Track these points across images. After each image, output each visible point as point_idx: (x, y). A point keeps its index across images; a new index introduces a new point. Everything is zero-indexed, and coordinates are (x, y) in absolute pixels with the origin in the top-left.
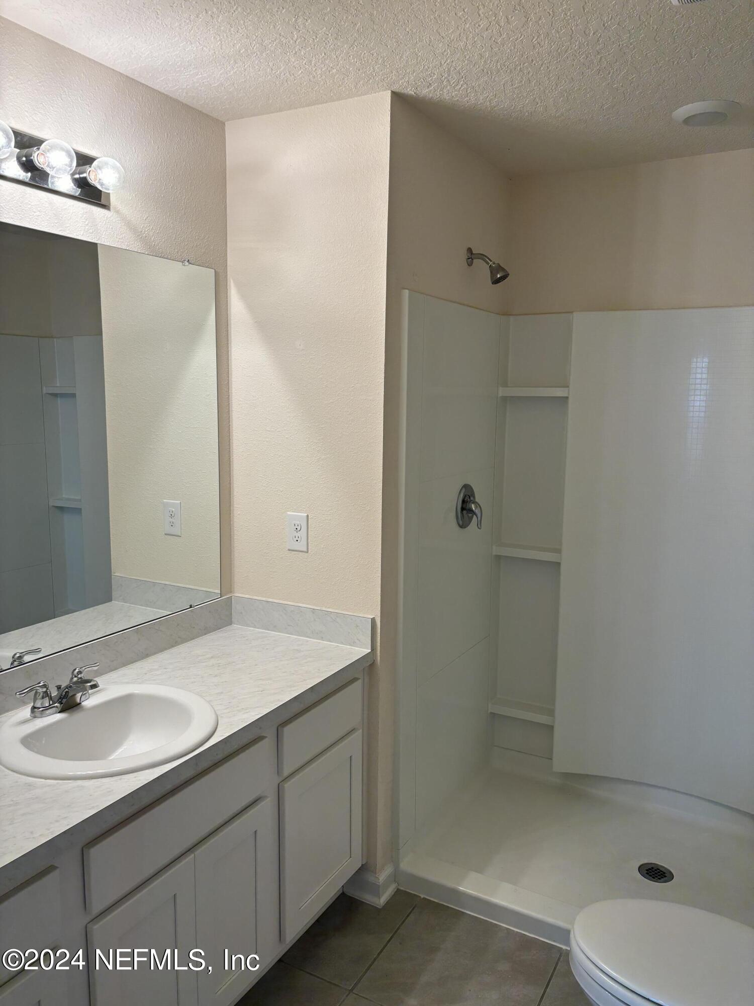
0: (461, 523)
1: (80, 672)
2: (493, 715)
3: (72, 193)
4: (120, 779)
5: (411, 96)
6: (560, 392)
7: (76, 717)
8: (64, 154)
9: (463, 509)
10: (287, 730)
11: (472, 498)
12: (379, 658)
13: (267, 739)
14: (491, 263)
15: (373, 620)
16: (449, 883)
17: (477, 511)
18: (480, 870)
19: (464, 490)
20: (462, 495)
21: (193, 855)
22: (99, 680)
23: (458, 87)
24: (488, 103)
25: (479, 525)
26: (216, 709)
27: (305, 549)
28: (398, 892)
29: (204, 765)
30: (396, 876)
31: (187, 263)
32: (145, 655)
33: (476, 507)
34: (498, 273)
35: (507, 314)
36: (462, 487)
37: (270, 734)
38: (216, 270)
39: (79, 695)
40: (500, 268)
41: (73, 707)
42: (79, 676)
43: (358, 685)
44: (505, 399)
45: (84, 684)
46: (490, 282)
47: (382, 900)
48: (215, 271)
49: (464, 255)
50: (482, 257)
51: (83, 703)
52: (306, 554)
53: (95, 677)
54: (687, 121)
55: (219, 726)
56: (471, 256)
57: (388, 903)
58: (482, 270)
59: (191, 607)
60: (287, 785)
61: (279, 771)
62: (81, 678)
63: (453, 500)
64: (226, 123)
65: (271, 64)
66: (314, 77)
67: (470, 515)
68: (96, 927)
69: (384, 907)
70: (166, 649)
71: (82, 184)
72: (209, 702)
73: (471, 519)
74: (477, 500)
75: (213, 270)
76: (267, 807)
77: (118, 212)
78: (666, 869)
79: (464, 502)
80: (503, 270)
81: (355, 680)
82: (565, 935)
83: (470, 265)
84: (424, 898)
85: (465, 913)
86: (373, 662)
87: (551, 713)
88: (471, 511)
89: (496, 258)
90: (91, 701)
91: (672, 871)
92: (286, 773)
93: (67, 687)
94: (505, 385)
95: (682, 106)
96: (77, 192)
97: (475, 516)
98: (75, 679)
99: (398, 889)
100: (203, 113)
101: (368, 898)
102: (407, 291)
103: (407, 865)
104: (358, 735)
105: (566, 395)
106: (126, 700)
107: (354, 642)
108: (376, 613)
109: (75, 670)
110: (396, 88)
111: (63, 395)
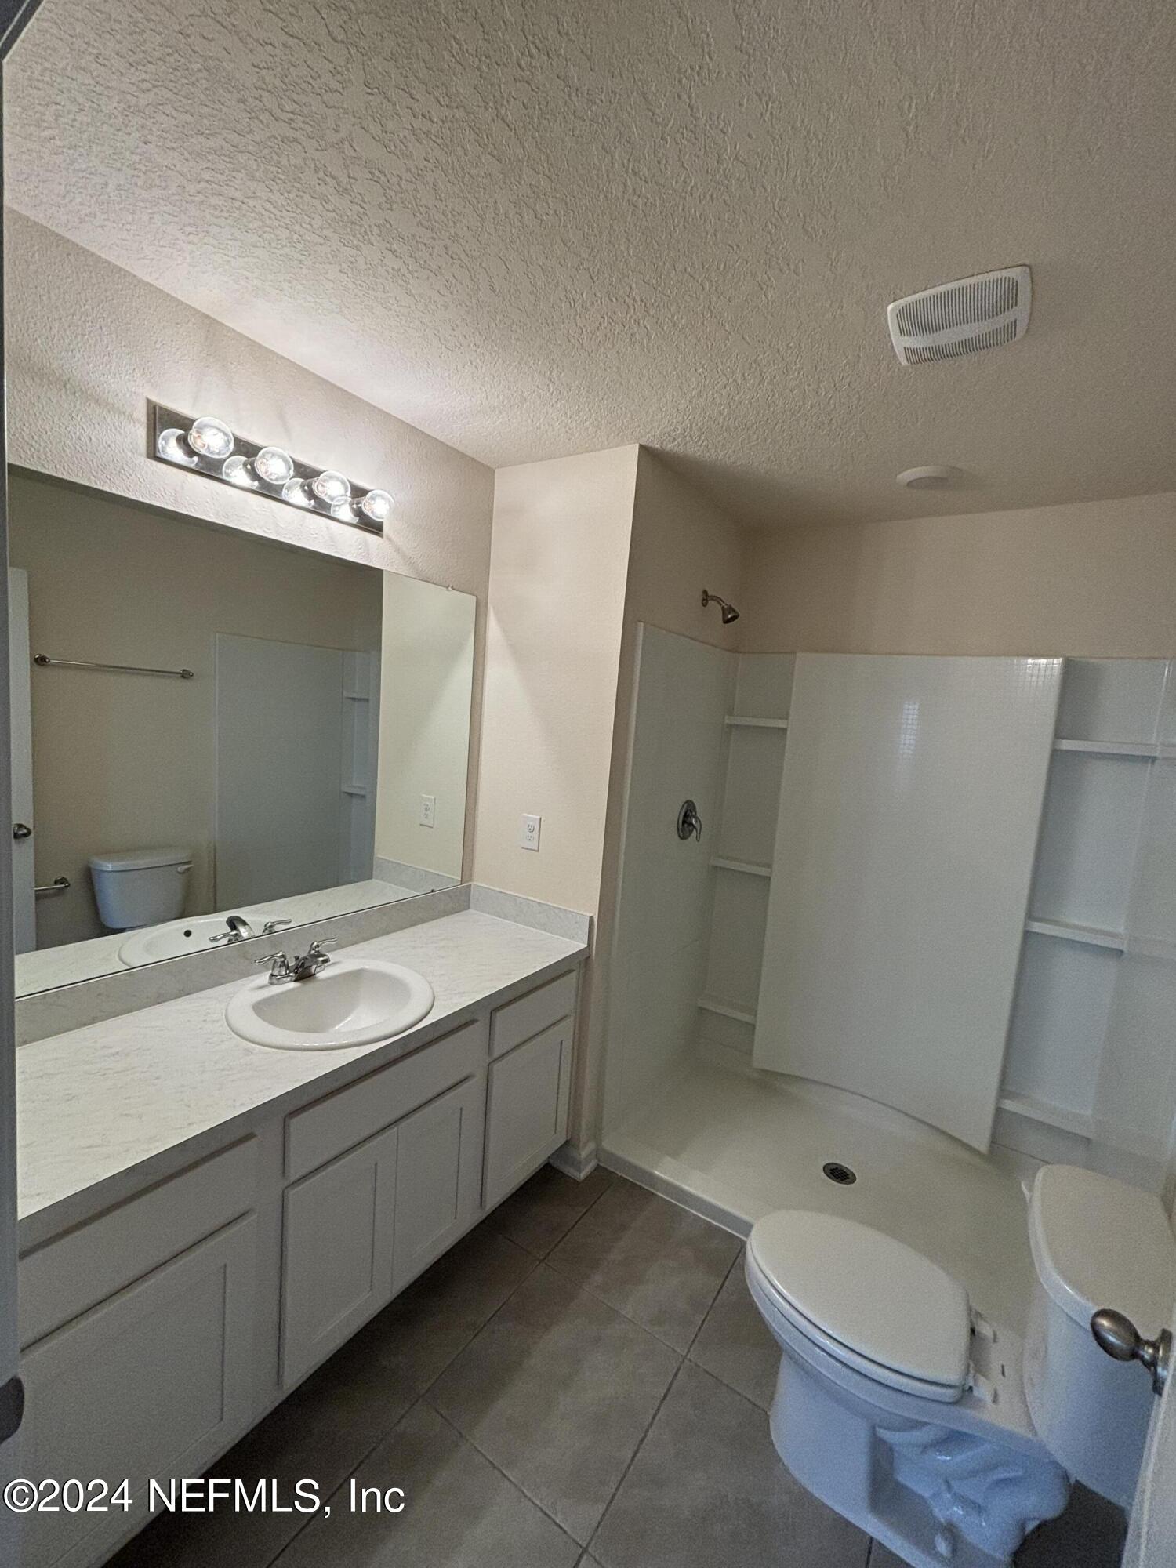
0: (681, 835)
1: (317, 946)
2: (701, 1009)
3: (351, 522)
4: (330, 1054)
5: (657, 449)
6: (781, 724)
7: (310, 986)
8: (339, 483)
9: (684, 822)
10: (499, 1014)
11: (694, 813)
12: (594, 952)
13: (479, 1023)
14: (724, 605)
15: (591, 918)
16: (644, 1165)
17: (697, 825)
18: (675, 1155)
19: (686, 805)
20: (684, 810)
21: (396, 1128)
22: (330, 955)
23: (700, 443)
24: (727, 459)
25: (698, 838)
26: (435, 990)
27: (536, 849)
28: (598, 1168)
29: (413, 1046)
30: (598, 1152)
31: (450, 588)
32: (386, 932)
33: (696, 822)
34: (729, 613)
35: (735, 651)
36: (684, 804)
37: (483, 1018)
38: (479, 597)
39: (314, 967)
40: (731, 609)
41: (306, 978)
42: (317, 949)
43: (574, 974)
44: (730, 726)
45: (318, 957)
46: (721, 622)
47: (582, 1175)
48: (477, 599)
49: (699, 596)
50: (716, 599)
51: (317, 975)
52: (536, 853)
53: (329, 952)
54: (910, 484)
55: (434, 1007)
56: (706, 598)
57: (589, 1177)
58: (715, 609)
59: (433, 891)
60: (496, 1067)
61: (490, 1051)
62: (318, 951)
63: (675, 814)
64: (496, 470)
65: (531, 415)
66: (570, 429)
67: (691, 829)
68: (292, 1193)
69: (583, 1181)
70: (406, 928)
71: (359, 513)
72: (430, 983)
73: (691, 832)
74: (698, 815)
75: (474, 598)
76: (477, 1083)
77: (389, 539)
78: (849, 1170)
79: (686, 816)
80: (734, 611)
81: (571, 971)
82: (747, 1228)
83: (705, 605)
84: (621, 1177)
85: (656, 1195)
86: (589, 957)
87: (753, 1012)
88: (691, 824)
89: (729, 601)
90: (323, 974)
91: (854, 1172)
92: (496, 1055)
93: (303, 959)
94: (731, 713)
95: (906, 470)
96: (355, 520)
97: (695, 831)
98: (313, 952)
99: (598, 1165)
100: (475, 461)
101: (571, 1171)
102: (642, 624)
103: (606, 1145)
104: (570, 1021)
105: (784, 726)
106: (357, 975)
107: (573, 937)
108: (594, 912)
109: (313, 943)
110: (643, 442)
111: (360, 700)
